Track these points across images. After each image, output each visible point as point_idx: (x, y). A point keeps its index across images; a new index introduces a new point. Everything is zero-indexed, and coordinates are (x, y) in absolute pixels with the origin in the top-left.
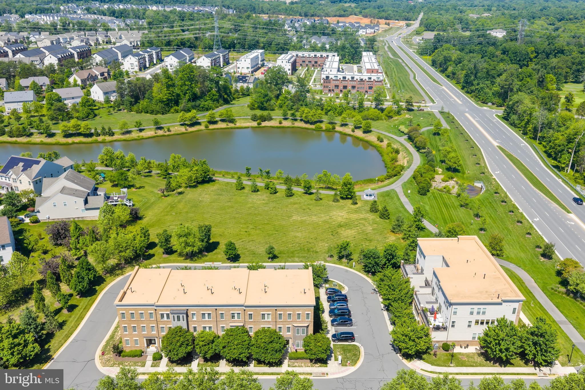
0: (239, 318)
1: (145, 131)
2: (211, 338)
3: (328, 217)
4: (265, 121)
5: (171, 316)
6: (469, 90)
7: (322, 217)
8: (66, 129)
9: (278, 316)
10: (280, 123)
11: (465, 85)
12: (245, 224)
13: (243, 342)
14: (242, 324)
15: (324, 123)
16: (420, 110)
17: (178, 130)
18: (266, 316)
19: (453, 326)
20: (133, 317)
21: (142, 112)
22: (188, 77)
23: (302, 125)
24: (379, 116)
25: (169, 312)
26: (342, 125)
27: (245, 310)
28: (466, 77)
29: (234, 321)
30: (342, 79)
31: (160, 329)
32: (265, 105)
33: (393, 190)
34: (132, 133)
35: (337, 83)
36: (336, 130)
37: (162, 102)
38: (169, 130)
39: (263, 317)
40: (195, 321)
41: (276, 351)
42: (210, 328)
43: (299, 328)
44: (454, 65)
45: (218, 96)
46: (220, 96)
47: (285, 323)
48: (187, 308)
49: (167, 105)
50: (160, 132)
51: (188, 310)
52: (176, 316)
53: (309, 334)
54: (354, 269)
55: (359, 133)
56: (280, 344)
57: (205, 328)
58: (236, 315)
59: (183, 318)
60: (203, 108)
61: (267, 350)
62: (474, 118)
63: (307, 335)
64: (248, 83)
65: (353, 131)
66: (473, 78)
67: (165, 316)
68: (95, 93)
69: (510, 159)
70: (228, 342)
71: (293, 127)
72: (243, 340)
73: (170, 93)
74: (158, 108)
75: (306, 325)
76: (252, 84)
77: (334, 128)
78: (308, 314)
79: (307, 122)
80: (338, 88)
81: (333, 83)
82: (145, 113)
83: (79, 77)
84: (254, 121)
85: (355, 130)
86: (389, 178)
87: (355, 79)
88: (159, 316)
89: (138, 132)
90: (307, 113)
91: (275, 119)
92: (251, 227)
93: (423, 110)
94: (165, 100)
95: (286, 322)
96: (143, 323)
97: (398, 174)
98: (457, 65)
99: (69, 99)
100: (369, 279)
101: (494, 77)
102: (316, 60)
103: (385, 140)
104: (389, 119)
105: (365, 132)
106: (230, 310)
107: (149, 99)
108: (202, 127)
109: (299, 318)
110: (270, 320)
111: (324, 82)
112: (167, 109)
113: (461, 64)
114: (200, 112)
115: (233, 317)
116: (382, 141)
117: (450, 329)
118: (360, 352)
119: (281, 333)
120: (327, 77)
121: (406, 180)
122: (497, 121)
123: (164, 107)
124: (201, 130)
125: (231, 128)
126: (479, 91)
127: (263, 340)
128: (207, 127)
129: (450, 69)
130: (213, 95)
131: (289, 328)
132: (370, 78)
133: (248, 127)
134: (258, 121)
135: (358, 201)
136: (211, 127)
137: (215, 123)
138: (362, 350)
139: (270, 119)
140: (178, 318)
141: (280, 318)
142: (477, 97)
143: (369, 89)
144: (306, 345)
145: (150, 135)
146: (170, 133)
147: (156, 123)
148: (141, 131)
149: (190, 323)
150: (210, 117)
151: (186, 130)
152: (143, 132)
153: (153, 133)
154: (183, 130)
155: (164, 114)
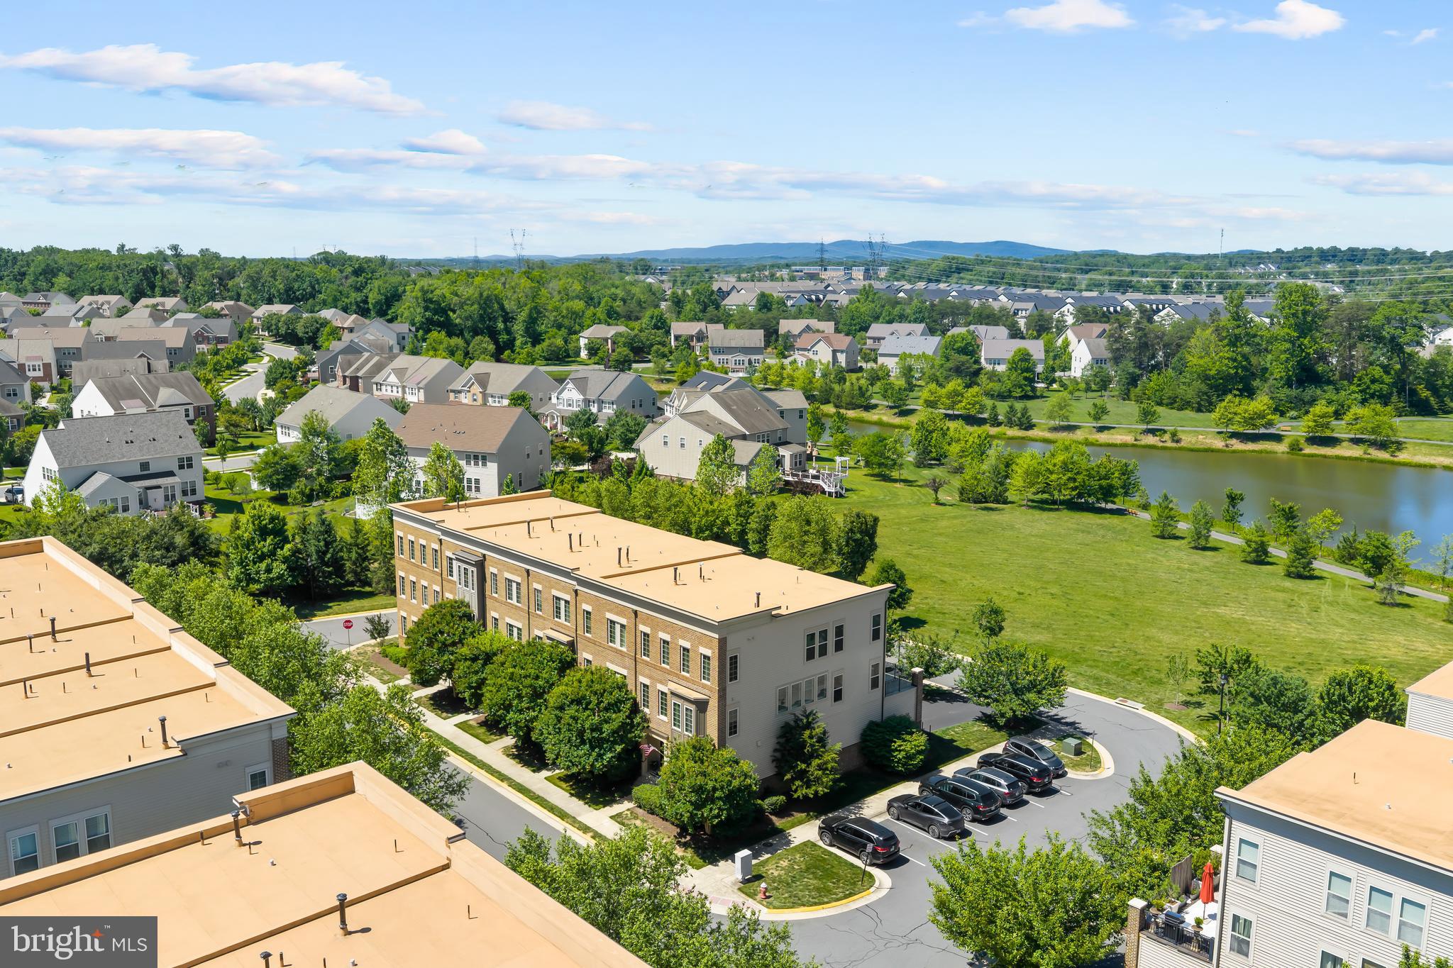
0: (567, 617)
1: (1112, 431)
9: (641, 640)
17: (1203, 443)
19: (1239, 946)
20: (413, 555)
27: (576, 593)
29: (559, 624)
34: (1078, 431)
37: (1205, 378)
38: (1175, 438)
39: (613, 637)
40: (496, 600)
43: (680, 702)
47: (654, 673)
48: (483, 552)
49: (1217, 390)
51: (485, 558)
52: (462, 567)
57: (511, 628)
58: (562, 605)
59: (473, 580)
73: (1235, 360)
74: (1188, 394)
75: (695, 696)
78: (706, 658)
88: (445, 564)
89: (1094, 430)
94: (1214, 372)
95: (656, 668)
96: (424, 578)
108: (1281, 448)
109: (686, 666)
110: (625, 649)
112: (1213, 398)
115: (558, 611)
117: (1227, 959)
118: (851, 894)
123: (1205, 394)
125: (1379, 461)
128: (1295, 448)
130: (1374, 381)
131: (664, 695)
136: (1309, 450)
137: (1332, 442)
138: (873, 896)
140: (466, 573)
141: (647, 651)
145: (1119, 442)
146: (1174, 445)
147: (1147, 415)
148: (1101, 429)
149: (489, 602)
150: (1315, 421)
151: (1227, 446)
152: (1106, 432)
153: (1129, 439)
154: (1219, 444)
155: (1202, 411)
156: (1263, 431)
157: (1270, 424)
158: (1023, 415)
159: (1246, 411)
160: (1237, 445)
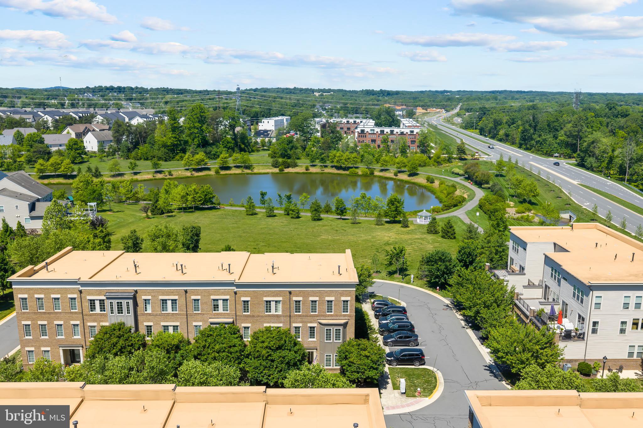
0: (225, 309)
1: (141, 174)
2: (175, 342)
3: (370, 237)
4: (288, 167)
5: (107, 303)
6: (528, 146)
7: (362, 237)
8: (42, 168)
9: (293, 305)
10: (307, 169)
11: (523, 142)
12: (254, 242)
13: (230, 347)
14: (231, 320)
15: (360, 168)
16: (475, 159)
17: (182, 175)
18: (273, 304)
19: (594, 331)
20: (41, 307)
21: (141, 159)
22: (198, 118)
23: (335, 171)
24: (427, 161)
25: (103, 298)
26: (382, 170)
27: (236, 293)
28: (523, 133)
29: (218, 314)
30: (379, 133)
31: (87, 331)
32: (289, 152)
33: (456, 216)
34: (125, 176)
35: (374, 137)
36: (375, 174)
37: (165, 146)
38: (170, 174)
39: (268, 309)
40: (150, 314)
41: (288, 363)
42: (175, 328)
43: (331, 328)
44: (507, 126)
45: (234, 143)
46: (236, 144)
47: (305, 319)
48: (135, 288)
49: (173, 151)
50: (159, 176)
51: (136, 292)
52: (115, 302)
53: (348, 339)
54: (412, 284)
55: (404, 177)
56: (296, 352)
57: (166, 328)
58: (220, 303)
59: (128, 308)
60: (214, 155)
61: (273, 361)
62: (541, 165)
63: (344, 341)
64: (270, 137)
65: (396, 175)
66: (532, 131)
67: (97, 304)
68: (88, 142)
69: (598, 193)
70: (204, 347)
71: (322, 173)
72: (231, 344)
73: (175, 138)
74: (160, 154)
75: (342, 322)
76: (275, 139)
77: (372, 173)
78: (346, 302)
79: (338, 168)
80: (375, 143)
81: (369, 137)
82: (145, 159)
83: (73, 130)
84: (276, 167)
85: (399, 174)
86: (446, 210)
87: (395, 133)
88: (87, 305)
89: (133, 174)
90: (339, 156)
91: (301, 166)
92: (262, 244)
93: (479, 159)
94: (169, 144)
95: (307, 316)
96: (58, 319)
97: (459, 204)
98: (509, 126)
99: (55, 145)
100: (436, 295)
101: (557, 130)
102: (348, 126)
103: (435, 181)
104: (438, 165)
105: (410, 175)
106: (210, 293)
107: (150, 143)
108: (212, 173)
109: (330, 310)
110: (280, 313)
111: (359, 136)
112: (171, 155)
113: (515, 125)
114: (211, 160)
115: (216, 307)
116: (432, 182)
117: (590, 337)
118: (435, 378)
119: (299, 340)
120: (363, 131)
121: (470, 209)
122: (570, 167)
123: (167, 153)
124: (210, 175)
125: (248, 174)
126: (541, 144)
127: (266, 344)
128: (217, 172)
129: (502, 132)
130: (228, 142)
131: (312, 328)
132: (412, 132)
133: (268, 173)
134: (280, 167)
135: (409, 225)
136: (223, 172)
137: (228, 168)
138: (439, 375)
139: (295, 165)
140: (120, 305)
141: (298, 309)
142: (539, 150)
143: (412, 143)
144: (343, 356)
145: (146, 178)
146: (170, 177)
147: (155, 165)
148: (136, 174)
149: (140, 318)
150: (222, 161)
151: (192, 174)
152: (138, 175)
153: (150, 176)
154: (188, 174)
155: (167, 161)
156: (203, 166)
157: (206, 164)
158: (96, 171)
159: (197, 159)
160: (196, 174)
